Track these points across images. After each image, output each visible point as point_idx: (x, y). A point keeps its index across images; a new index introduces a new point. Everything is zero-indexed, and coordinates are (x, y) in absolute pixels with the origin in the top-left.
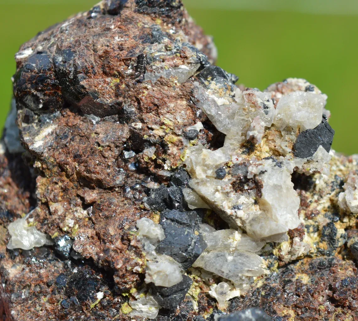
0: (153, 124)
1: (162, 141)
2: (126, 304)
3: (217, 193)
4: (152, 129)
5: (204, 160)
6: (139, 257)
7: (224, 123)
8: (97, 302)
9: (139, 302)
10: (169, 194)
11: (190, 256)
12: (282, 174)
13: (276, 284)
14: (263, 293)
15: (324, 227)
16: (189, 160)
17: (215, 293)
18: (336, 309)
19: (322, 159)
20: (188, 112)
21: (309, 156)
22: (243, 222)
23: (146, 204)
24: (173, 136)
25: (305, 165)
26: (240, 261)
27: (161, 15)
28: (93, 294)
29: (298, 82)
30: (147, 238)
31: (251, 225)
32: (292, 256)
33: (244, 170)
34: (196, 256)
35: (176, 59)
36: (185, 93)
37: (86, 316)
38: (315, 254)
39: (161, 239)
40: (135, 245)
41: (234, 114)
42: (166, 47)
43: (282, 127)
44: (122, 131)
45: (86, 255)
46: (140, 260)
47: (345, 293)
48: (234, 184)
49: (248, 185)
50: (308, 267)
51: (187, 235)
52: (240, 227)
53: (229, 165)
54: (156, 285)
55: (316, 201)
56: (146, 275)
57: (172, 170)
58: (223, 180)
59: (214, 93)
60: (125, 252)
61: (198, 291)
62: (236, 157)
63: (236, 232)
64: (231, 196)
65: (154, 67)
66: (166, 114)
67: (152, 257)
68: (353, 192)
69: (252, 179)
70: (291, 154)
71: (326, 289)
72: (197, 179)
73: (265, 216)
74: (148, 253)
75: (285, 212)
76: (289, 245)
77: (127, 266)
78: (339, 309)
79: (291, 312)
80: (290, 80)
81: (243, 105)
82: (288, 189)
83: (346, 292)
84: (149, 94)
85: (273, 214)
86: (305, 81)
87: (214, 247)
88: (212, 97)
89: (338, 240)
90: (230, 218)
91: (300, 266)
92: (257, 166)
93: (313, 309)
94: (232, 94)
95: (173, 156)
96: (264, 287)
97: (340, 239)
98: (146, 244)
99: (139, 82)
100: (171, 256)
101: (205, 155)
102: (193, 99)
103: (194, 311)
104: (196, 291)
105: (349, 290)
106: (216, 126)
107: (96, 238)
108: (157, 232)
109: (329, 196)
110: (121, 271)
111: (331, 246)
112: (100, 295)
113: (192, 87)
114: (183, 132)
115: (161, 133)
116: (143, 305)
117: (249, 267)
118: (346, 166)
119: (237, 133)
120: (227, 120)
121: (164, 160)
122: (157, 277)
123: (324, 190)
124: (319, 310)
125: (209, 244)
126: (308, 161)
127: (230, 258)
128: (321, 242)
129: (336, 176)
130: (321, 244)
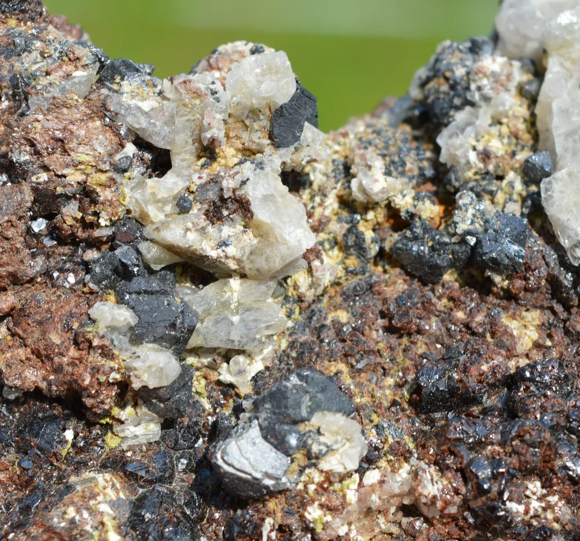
0: (63, 169)
1: (84, 188)
2: (110, 434)
3: (189, 233)
4: (65, 176)
5: (153, 194)
6: (111, 360)
7: (163, 134)
8: (69, 445)
9: (129, 424)
10: (120, 260)
11: (182, 332)
12: (267, 178)
13: (306, 337)
14: (294, 354)
15: (345, 235)
16: (134, 200)
17: (229, 375)
18: (400, 340)
19: (313, 141)
20: (108, 135)
21: (296, 141)
22: (239, 261)
23: (91, 285)
24: (99, 175)
25: (294, 157)
26: (251, 318)
27: (12, 12)
28: (59, 436)
29: (235, 46)
30: (113, 329)
31: (252, 262)
32: (316, 289)
33: (216, 189)
34: (191, 330)
35: (64, 66)
36: (95, 109)
37: (60, 469)
38: (343, 278)
39: (133, 324)
40: (100, 344)
41: (172, 117)
42: (42, 54)
43: (243, 113)
44: (21, 193)
45: (29, 385)
46: (113, 363)
47: (406, 314)
48: (207, 213)
49: (227, 209)
50: (342, 299)
51: (168, 304)
52: (235, 271)
53: (191, 190)
54: (151, 387)
55: (320, 205)
56: (133, 378)
57: (113, 224)
58: (191, 212)
59: (133, 97)
60: (87, 361)
61: (203, 382)
62: (197, 175)
63: (231, 280)
64: (209, 232)
65: (39, 87)
66: (78, 148)
67: (129, 354)
68: (370, 173)
69: (230, 197)
70: (270, 147)
71: (377, 319)
72: (153, 223)
73: (267, 243)
74: (121, 350)
75: (292, 228)
76: (307, 276)
77: (99, 377)
78: (405, 340)
79: (342, 367)
80: (221, 48)
81: (181, 100)
82: (283, 196)
83: (408, 312)
84: (43, 127)
85: (277, 235)
86: (244, 42)
87: (208, 312)
88: (133, 102)
89: (369, 248)
90: (217, 263)
91: (328, 301)
92: (233, 177)
93: (369, 351)
94: (157, 90)
95: (108, 203)
96: (292, 345)
97: (372, 246)
98: (114, 337)
99: (23, 115)
100: (155, 341)
101: (152, 187)
102: (108, 114)
103: (206, 412)
104: (200, 383)
105: (411, 308)
106: (152, 142)
107: (33, 357)
108: (124, 316)
109: (335, 191)
110: (93, 387)
111: (362, 259)
112: (69, 435)
113: (102, 97)
114: (111, 164)
115: (80, 177)
116: (135, 426)
117: (267, 322)
118: (341, 143)
119: (186, 142)
120: (166, 128)
121: (97, 214)
122: (149, 376)
123: (326, 185)
124: (379, 351)
125: (199, 310)
126: (296, 149)
127: (236, 319)
128: (346, 258)
129: (334, 161)
130: (348, 262)
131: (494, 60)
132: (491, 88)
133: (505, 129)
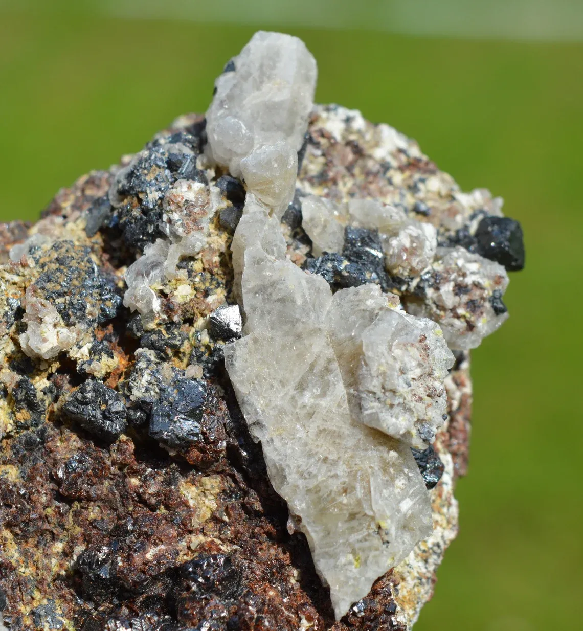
15: (14, 389)
18: (71, 505)
38: (14, 431)
47: (74, 483)
50: (12, 453)
68: (39, 331)
78: (76, 505)
83: (76, 480)
89: (42, 401)
97: (45, 397)
105: (80, 475)
111: (34, 411)
124: (46, 517)
128: (17, 411)
130: (19, 415)
131: (189, 187)
132: (182, 225)
133: (197, 266)
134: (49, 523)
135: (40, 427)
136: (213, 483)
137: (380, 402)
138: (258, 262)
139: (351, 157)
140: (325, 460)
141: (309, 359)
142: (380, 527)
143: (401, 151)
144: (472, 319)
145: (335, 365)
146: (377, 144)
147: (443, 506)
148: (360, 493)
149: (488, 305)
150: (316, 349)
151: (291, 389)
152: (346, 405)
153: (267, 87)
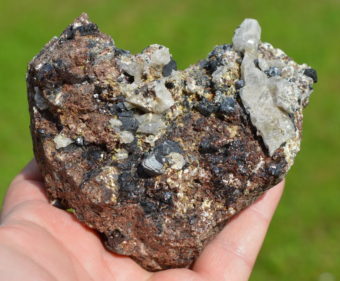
0: (103, 80)
1: (109, 86)
2: (113, 156)
3: (138, 100)
4: (104, 83)
7: (132, 71)
8: (102, 158)
9: (119, 153)
10: (118, 107)
12: (161, 85)
13: (171, 130)
15: (183, 102)
16: (123, 90)
17: (148, 141)
19: (175, 75)
20: (116, 71)
21: (170, 75)
22: (152, 109)
23: (110, 113)
24: (114, 83)
25: (169, 79)
26: (155, 125)
27: (91, 34)
28: (99, 156)
29: (155, 46)
30: (115, 126)
31: (155, 109)
32: (174, 117)
33: (146, 88)
34: (137, 128)
35: (105, 51)
36: (113, 64)
37: (99, 165)
38: (182, 114)
39: (121, 125)
40: (112, 131)
41: (135, 67)
43: (155, 66)
44: (91, 86)
46: (115, 136)
48: (143, 95)
49: (149, 94)
50: (182, 120)
51: (131, 120)
53: (139, 88)
54: (125, 143)
55: (177, 92)
56: (120, 141)
57: (117, 96)
58: (139, 94)
59: (124, 61)
60: (108, 135)
62: (141, 84)
63: (150, 114)
64: (144, 100)
65: (97, 57)
66: (108, 75)
67: (120, 133)
68: (191, 84)
69: (150, 91)
70: (162, 76)
71: (191, 126)
72: (128, 97)
73: (160, 104)
74: (117, 132)
75: (167, 100)
76: (171, 113)
77: (111, 140)
78: (199, 133)
79: (180, 139)
80: (151, 46)
81: (137, 62)
82: (165, 90)
83: (200, 125)
84: (98, 68)
85: (163, 102)
86: (157, 44)
87: (143, 123)
89: (190, 106)
90: (146, 109)
91: (178, 120)
92: (151, 85)
94: (131, 59)
95: (116, 91)
96: (167, 133)
98: (116, 129)
99: (93, 65)
100: (127, 130)
101: (128, 87)
102: (117, 65)
103: (141, 151)
104: (140, 142)
106: (129, 74)
107: (93, 133)
108: (119, 123)
109: (181, 89)
110: (109, 142)
111: (188, 109)
112: (102, 155)
113: (115, 60)
114: (117, 80)
117: (159, 126)
118: (184, 74)
119: (139, 74)
121: (112, 94)
122: (125, 140)
123: (179, 87)
125: (140, 122)
127: (150, 125)
129: (182, 80)
130: (184, 109)
131: (230, 52)
132: (228, 61)
133: (231, 73)
134: (192, 137)
135: (189, 113)
136: (236, 127)
137: (281, 100)
138: (248, 69)
139: (270, 55)
140: (267, 115)
141: (262, 91)
142: (282, 131)
143: (283, 55)
144: (304, 90)
145: (269, 93)
146: (277, 53)
147: (297, 140)
148: (276, 122)
149: (308, 87)
150: (264, 89)
151: (257, 99)
152: (272, 102)
153: (248, 31)
